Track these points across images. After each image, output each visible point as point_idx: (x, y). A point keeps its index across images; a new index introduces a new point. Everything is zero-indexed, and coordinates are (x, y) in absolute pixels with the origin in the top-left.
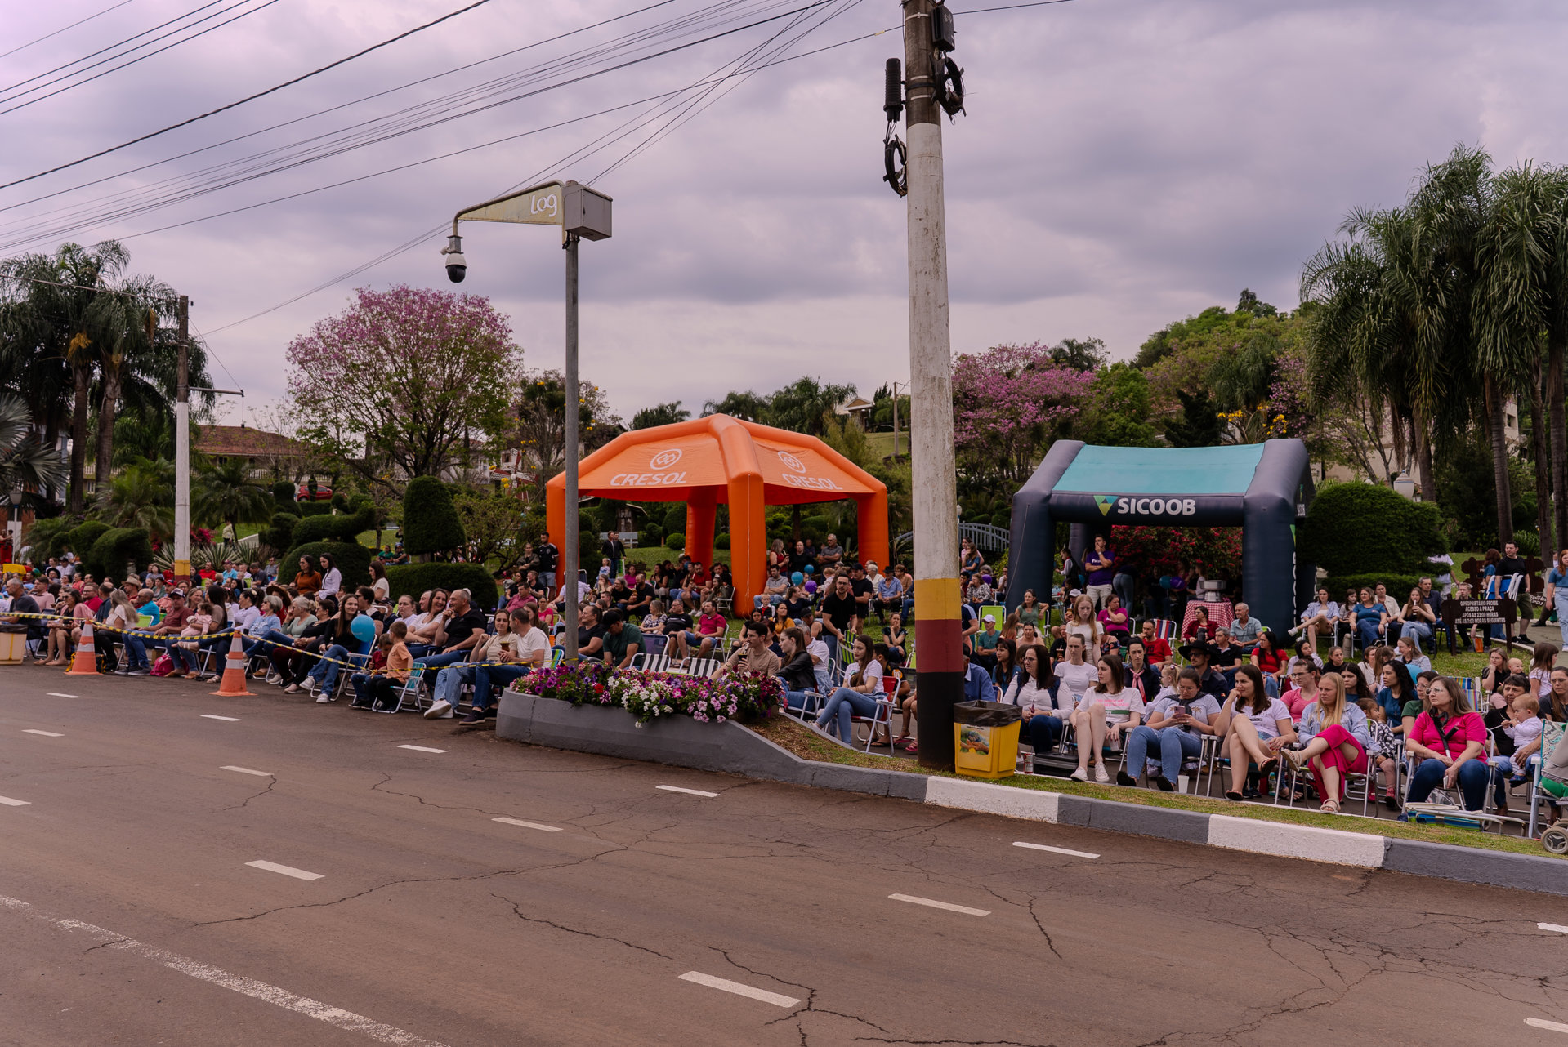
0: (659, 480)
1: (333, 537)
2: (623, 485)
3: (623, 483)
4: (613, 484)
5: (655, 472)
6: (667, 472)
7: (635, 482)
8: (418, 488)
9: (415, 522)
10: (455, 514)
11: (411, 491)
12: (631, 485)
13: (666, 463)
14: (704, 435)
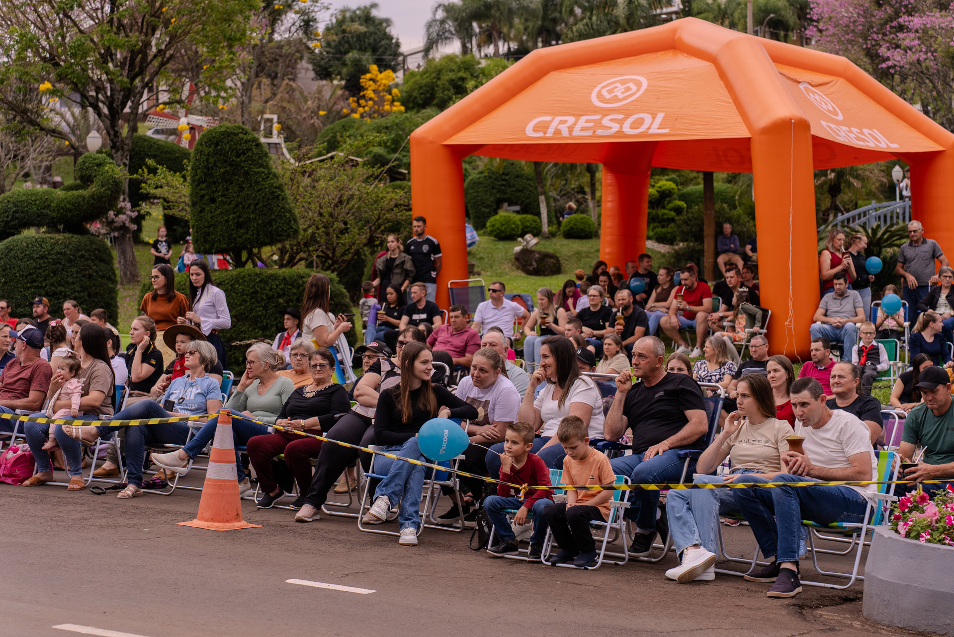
0: (615, 128)
1: (53, 226)
2: (548, 136)
3: (550, 133)
4: (531, 134)
5: (605, 112)
6: (627, 112)
7: (571, 129)
8: (217, 144)
9: (213, 200)
10: (280, 187)
11: (206, 150)
12: (565, 137)
13: (621, 96)
14: (670, 53)
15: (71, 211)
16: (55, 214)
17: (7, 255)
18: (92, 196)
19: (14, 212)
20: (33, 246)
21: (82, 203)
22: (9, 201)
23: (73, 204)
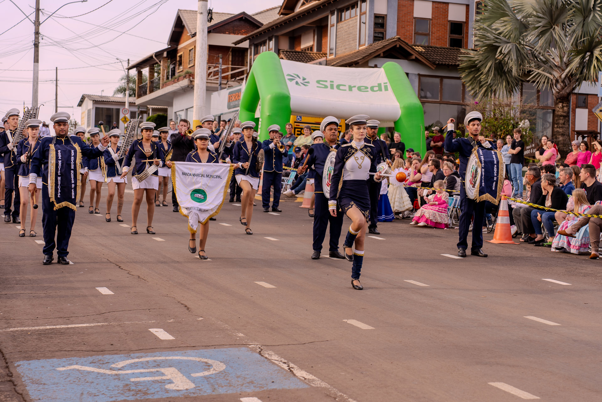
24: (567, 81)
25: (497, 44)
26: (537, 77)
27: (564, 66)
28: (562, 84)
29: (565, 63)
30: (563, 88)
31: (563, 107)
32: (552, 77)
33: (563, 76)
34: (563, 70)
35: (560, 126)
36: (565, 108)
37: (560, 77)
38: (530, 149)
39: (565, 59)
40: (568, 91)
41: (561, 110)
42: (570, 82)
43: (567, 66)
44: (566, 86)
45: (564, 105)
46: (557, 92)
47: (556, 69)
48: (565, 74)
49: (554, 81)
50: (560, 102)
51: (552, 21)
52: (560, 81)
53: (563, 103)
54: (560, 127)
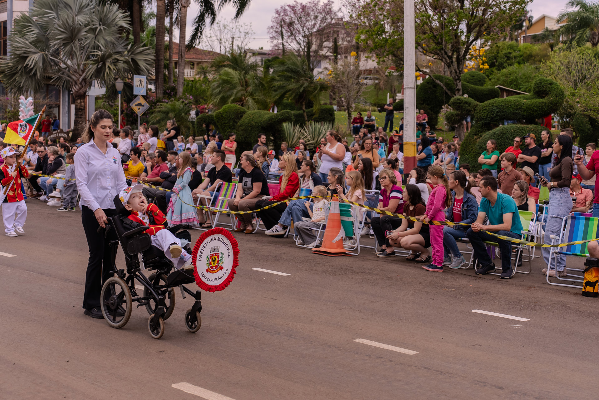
15: (536, 111)
16: (525, 113)
17: (502, 137)
18: (551, 103)
19: (497, 112)
20: (518, 132)
21: (544, 107)
22: (493, 106)
23: (538, 107)
24: (83, 83)
25: (26, 55)
26: (57, 80)
27: (81, 73)
28: (80, 86)
29: (82, 70)
30: (80, 89)
31: (81, 102)
32: (71, 80)
33: (81, 80)
34: (81, 75)
35: (79, 116)
36: (83, 104)
37: (78, 79)
38: (56, 133)
39: (81, 67)
40: (84, 90)
41: (79, 105)
42: (86, 84)
43: (83, 71)
44: (82, 87)
45: (82, 101)
46: (76, 91)
47: (75, 74)
48: (82, 78)
49: (74, 83)
50: (78, 99)
51: (72, 36)
52: (78, 83)
53: (81, 99)
54: (79, 118)
